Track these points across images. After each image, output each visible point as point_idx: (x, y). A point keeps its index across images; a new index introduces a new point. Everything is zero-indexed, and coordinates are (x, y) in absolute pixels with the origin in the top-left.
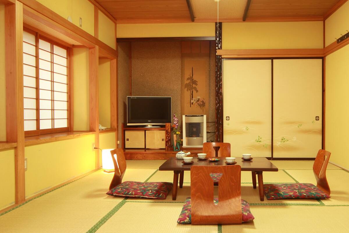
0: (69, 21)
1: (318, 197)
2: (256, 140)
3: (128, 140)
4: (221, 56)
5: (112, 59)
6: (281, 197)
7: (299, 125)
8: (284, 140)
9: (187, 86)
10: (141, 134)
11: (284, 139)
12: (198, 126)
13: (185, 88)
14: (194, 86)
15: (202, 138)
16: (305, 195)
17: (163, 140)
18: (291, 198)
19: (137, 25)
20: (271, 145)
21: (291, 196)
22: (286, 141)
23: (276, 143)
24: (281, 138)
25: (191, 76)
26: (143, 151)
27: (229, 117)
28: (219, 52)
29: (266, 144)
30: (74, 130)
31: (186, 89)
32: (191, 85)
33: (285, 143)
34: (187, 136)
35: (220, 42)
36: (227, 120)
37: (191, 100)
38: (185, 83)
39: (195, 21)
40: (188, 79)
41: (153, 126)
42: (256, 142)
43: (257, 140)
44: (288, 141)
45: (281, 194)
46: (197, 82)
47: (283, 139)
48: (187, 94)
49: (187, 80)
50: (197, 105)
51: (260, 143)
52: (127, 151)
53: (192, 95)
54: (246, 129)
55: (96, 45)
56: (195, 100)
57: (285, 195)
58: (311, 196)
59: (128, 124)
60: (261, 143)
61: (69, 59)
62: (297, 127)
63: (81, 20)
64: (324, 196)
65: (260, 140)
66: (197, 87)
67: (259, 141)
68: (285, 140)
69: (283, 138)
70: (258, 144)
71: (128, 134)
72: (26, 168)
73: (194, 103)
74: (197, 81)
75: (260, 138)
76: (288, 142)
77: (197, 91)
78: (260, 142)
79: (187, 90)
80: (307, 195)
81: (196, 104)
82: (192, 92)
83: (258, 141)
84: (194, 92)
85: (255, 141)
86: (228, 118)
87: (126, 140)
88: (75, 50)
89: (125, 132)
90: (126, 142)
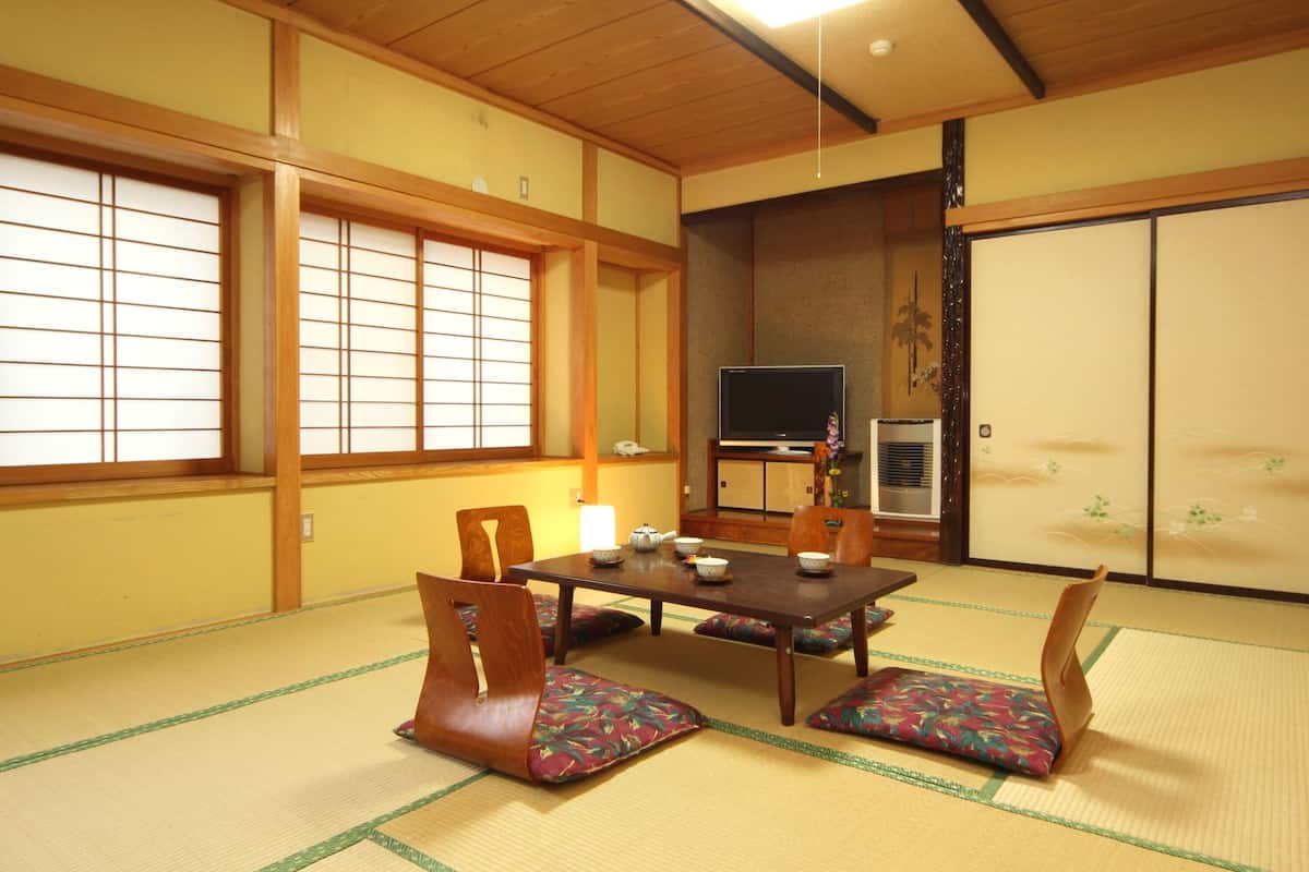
0: (476, 193)
1: (993, 757)
2: (1086, 510)
3: (724, 484)
4: (961, 227)
5: (670, 273)
6: (851, 725)
7: (1274, 461)
8: (1199, 517)
9: (898, 330)
10: (754, 469)
11: (1201, 512)
12: (918, 452)
13: (893, 339)
14: (921, 329)
15: (927, 490)
16: (940, 740)
17: (809, 490)
18: (886, 736)
19: (725, 171)
20: (1146, 530)
21: (887, 728)
22: (1209, 519)
23: (1167, 526)
24: (1189, 509)
25: (912, 299)
26: (759, 518)
27: (989, 427)
28: (953, 217)
29: (1126, 526)
30: (548, 454)
31: (897, 340)
32: (913, 327)
33: (1204, 527)
34: (881, 483)
35: (959, 178)
36: (982, 436)
37: (912, 374)
38: (893, 324)
39: (879, 129)
40: (903, 310)
41: (792, 448)
42: (1085, 515)
43: (1091, 510)
44: (1218, 519)
45: (859, 714)
46: (930, 317)
47: (1197, 511)
48: (900, 355)
49: (900, 312)
50: (930, 387)
51: (1101, 519)
52: (722, 514)
53: (915, 358)
54: (1050, 467)
55: (586, 241)
56: (923, 374)
57: (870, 721)
58: (963, 749)
59: (722, 443)
60: (1106, 521)
61: (535, 280)
62: (1261, 467)
63: (524, 183)
64: (1020, 762)
65: (1104, 509)
66: (929, 332)
67: (1099, 512)
68: (1205, 517)
69: (1198, 507)
70: (1094, 522)
71: (726, 469)
72: (307, 537)
73: (922, 381)
74: (930, 313)
75: (1102, 502)
76: (1218, 525)
77: (929, 346)
78: (1102, 515)
79: (900, 344)
80: (948, 741)
81: (927, 386)
82: (915, 348)
83: (1094, 514)
84: (921, 347)
85: (1083, 512)
86: (985, 431)
87: (719, 485)
88: (549, 256)
89: (717, 463)
90: (721, 490)
